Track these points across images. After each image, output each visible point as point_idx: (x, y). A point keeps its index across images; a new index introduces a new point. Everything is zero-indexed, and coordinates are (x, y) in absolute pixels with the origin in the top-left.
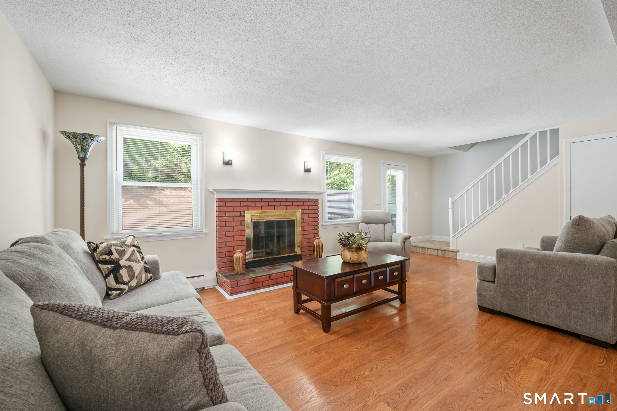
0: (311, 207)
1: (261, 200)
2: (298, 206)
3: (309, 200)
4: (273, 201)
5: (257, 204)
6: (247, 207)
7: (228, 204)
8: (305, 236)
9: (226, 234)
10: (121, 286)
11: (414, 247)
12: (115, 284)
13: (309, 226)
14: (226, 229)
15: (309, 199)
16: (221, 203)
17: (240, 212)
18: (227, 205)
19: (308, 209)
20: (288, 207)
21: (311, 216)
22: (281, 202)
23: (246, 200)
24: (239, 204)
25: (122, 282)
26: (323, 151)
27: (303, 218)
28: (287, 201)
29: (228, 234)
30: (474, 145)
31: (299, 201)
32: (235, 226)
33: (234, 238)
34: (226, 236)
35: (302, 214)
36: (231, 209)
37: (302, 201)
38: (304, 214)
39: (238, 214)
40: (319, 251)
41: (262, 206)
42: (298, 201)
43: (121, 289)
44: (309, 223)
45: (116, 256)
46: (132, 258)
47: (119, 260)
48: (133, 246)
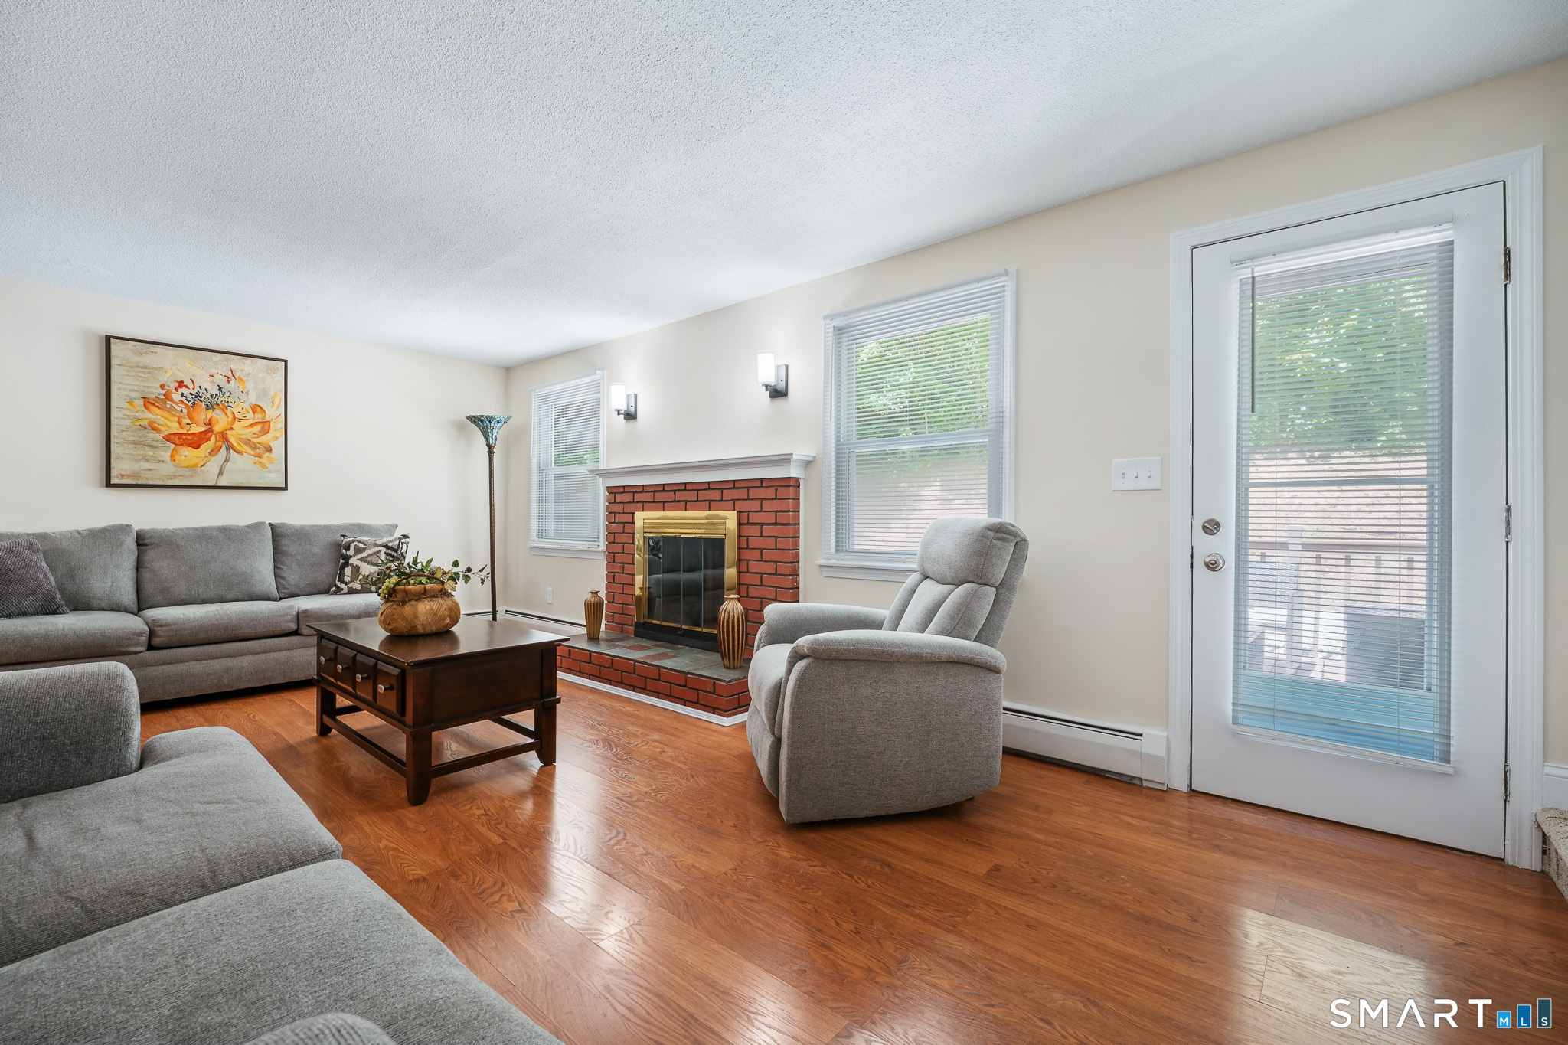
0: (767, 506)
6: (640, 504)
7: (617, 498)
9: (614, 557)
10: (340, 583)
12: (337, 580)
13: (762, 561)
14: (615, 548)
15: (762, 480)
16: (610, 496)
17: (630, 515)
19: (759, 509)
20: (711, 503)
21: (768, 530)
22: (698, 491)
23: (642, 489)
24: (630, 497)
25: (343, 580)
29: (617, 558)
32: (626, 543)
33: (623, 567)
34: (614, 562)
35: (738, 524)
36: (621, 508)
38: (744, 524)
39: (628, 518)
41: (663, 502)
42: (734, 487)
44: (761, 553)
45: (351, 552)
46: (368, 559)
47: (351, 557)
48: (383, 546)
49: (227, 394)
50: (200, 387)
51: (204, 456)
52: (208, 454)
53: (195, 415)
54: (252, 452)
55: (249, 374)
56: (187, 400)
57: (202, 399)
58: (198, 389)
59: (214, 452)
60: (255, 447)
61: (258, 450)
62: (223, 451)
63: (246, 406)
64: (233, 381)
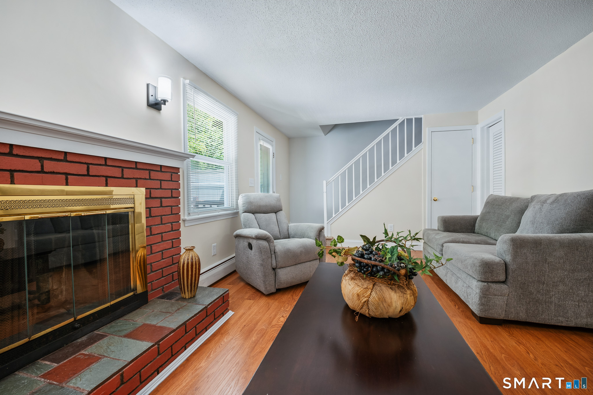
0: (165, 185)
2: (137, 179)
3: (161, 169)
4: (61, 158)
8: (153, 248)
13: (162, 224)
19: (159, 187)
20: (109, 179)
21: (165, 202)
26: (183, 78)
27: (150, 208)
28: (106, 165)
30: (335, 127)
31: (138, 167)
35: (146, 198)
37: (146, 170)
38: (151, 198)
40: (194, 275)
42: (136, 168)
44: (161, 218)
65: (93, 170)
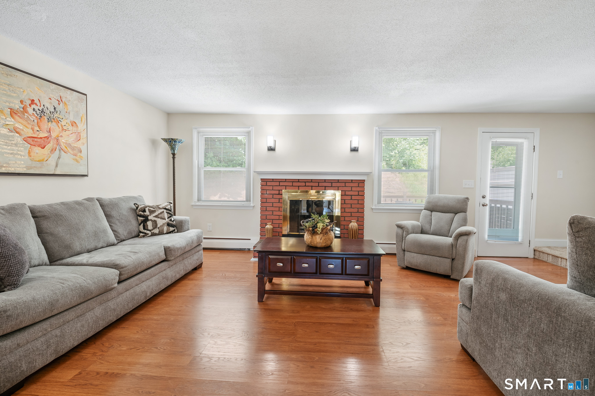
0: (354, 189)
1: (298, 181)
2: (338, 187)
3: (352, 181)
4: (311, 181)
5: (295, 184)
6: (285, 187)
7: (269, 184)
8: (345, 218)
9: (266, 208)
10: (145, 231)
11: (541, 253)
12: (143, 229)
13: (352, 208)
14: (267, 205)
16: (263, 183)
17: (278, 191)
18: (267, 184)
19: (350, 190)
20: (326, 187)
21: (354, 197)
22: (319, 182)
23: (285, 181)
24: (277, 184)
25: (147, 229)
26: (376, 127)
27: (344, 200)
28: (325, 182)
29: (268, 209)
31: (339, 181)
32: (274, 202)
33: (273, 212)
34: (266, 210)
35: (341, 195)
36: (271, 188)
38: (344, 195)
39: (277, 192)
40: (353, 234)
41: (299, 186)
43: (146, 233)
44: (351, 205)
45: (147, 213)
46: (159, 216)
47: (149, 216)
48: (164, 209)
49: (59, 112)
50: (44, 105)
51: (47, 154)
52: (49, 153)
53: (41, 124)
54: (72, 152)
55: (70, 100)
56: (37, 114)
57: (45, 114)
58: (42, 107)
59: (53, 150)
60: (73, 149)
61: (75, 151)
62: (57, 151)
63: (68, 121)
64: (61, 104)
65: (320, 184)
